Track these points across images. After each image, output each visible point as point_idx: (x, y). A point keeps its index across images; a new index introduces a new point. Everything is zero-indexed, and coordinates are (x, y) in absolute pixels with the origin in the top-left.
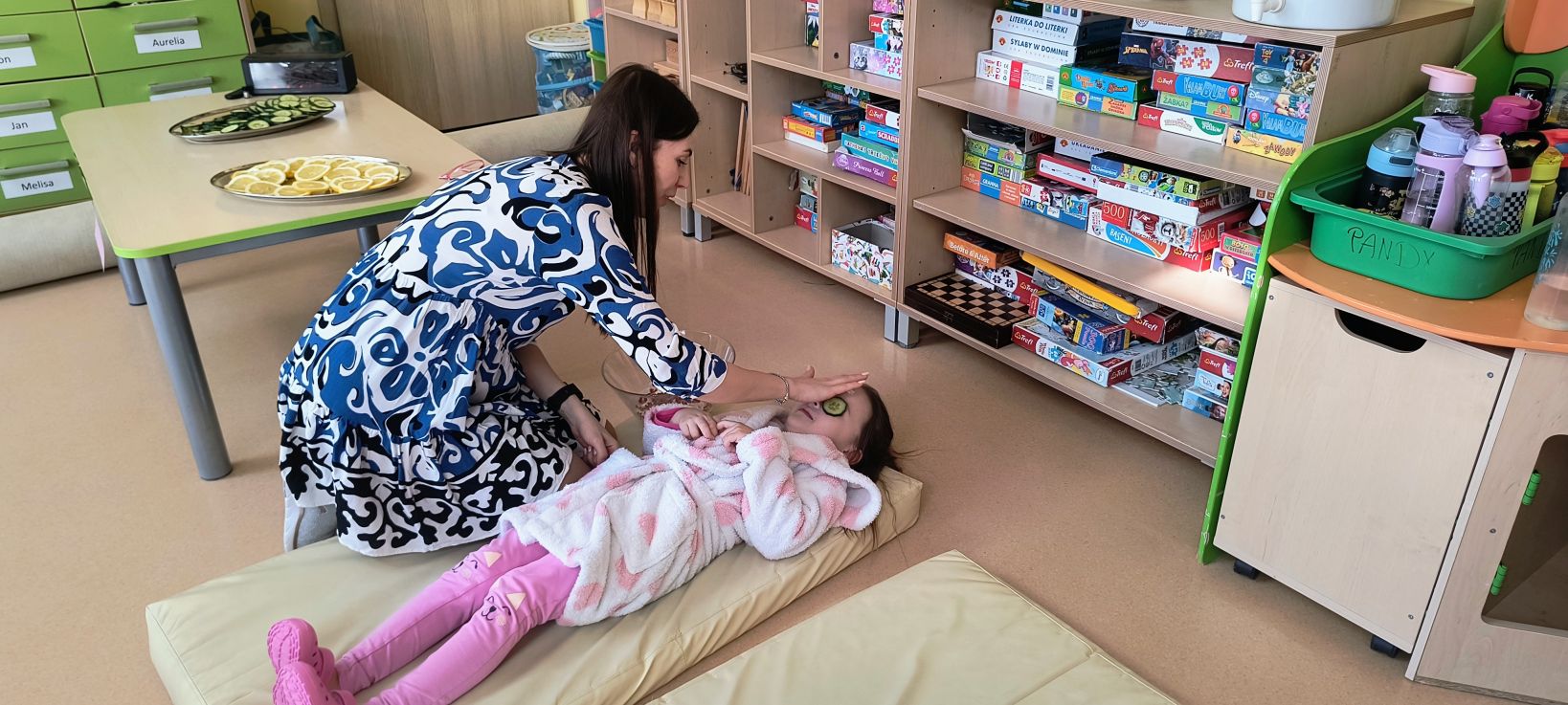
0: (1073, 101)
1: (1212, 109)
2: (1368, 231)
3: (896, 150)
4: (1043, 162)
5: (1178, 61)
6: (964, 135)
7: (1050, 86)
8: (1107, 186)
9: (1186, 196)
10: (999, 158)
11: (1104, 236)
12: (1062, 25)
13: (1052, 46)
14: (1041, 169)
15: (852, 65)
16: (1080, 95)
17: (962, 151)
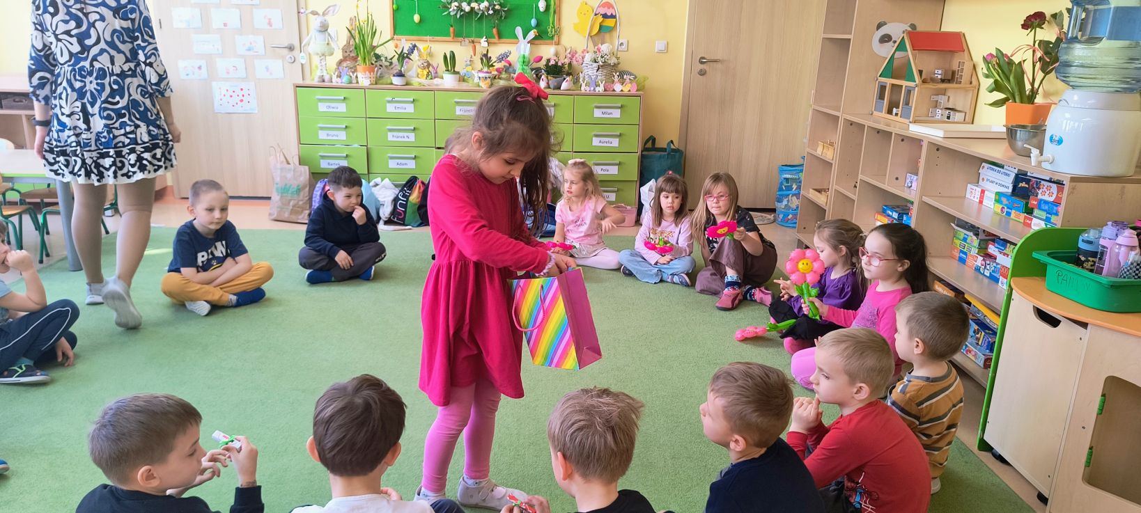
0: (999, 211)
1: (1053, 219)
2: (1065, 273)
4: (990, 246)
5: (1040, 192)
6: (953, 228)
8: (1002, 256)
12: (1008, 172)
13: (1003, 183)
14: (989, 250)
15: (906, 185)
16: (1003, 208)
17: (952, 235)
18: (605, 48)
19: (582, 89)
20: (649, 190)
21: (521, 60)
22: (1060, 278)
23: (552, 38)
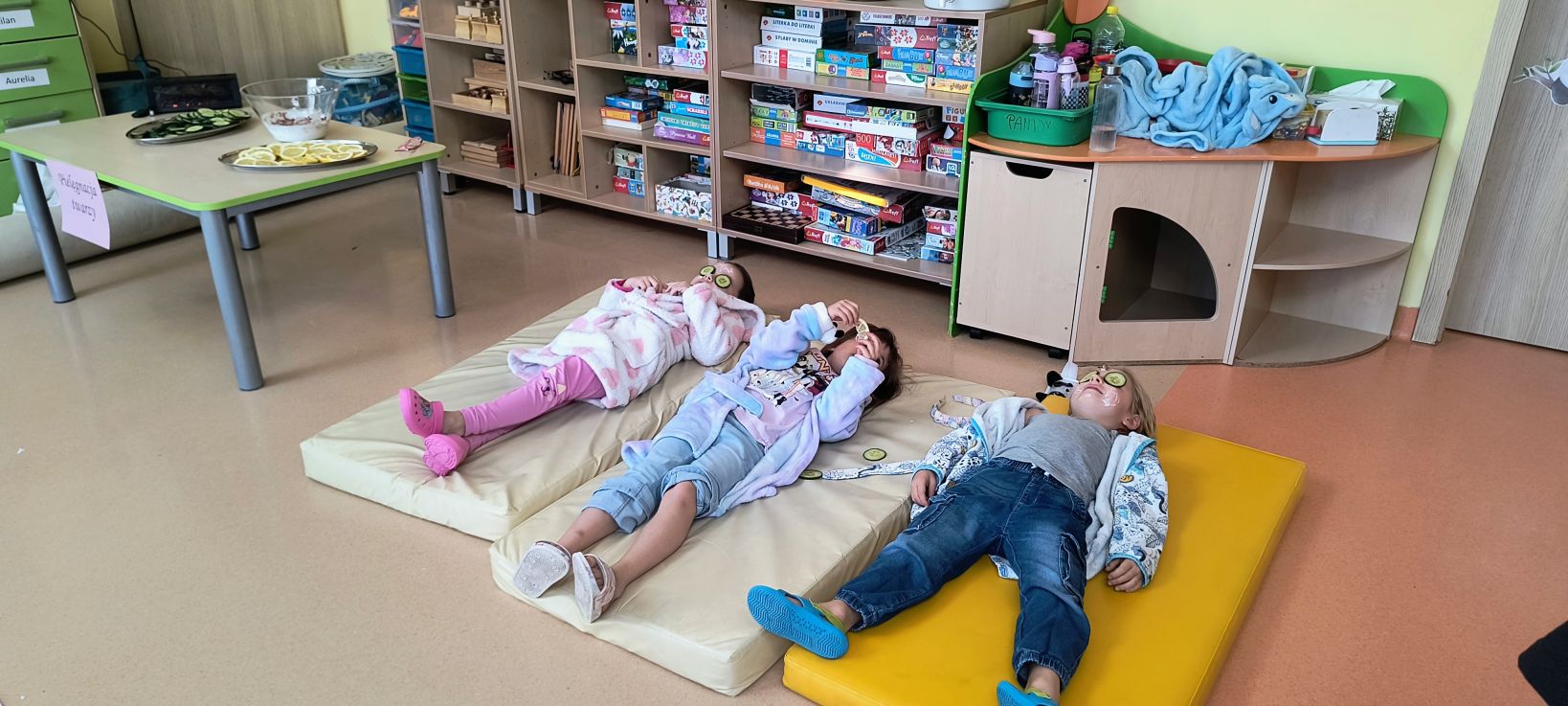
0: (827, 72)
1: (915, 67)
2: (1017, 116)
3: (706, 119)
4: (807, 116)
5: (892, 39)
6: (751, 103)
7: (808, 64)
8: (858, 124)
10: (778, 117)
11: (857, 157)
12: (813, 24)
13: (805, 38)
14: (807, 122)
15: (660, 61)
16: (831, 66)
17: (748, 114)
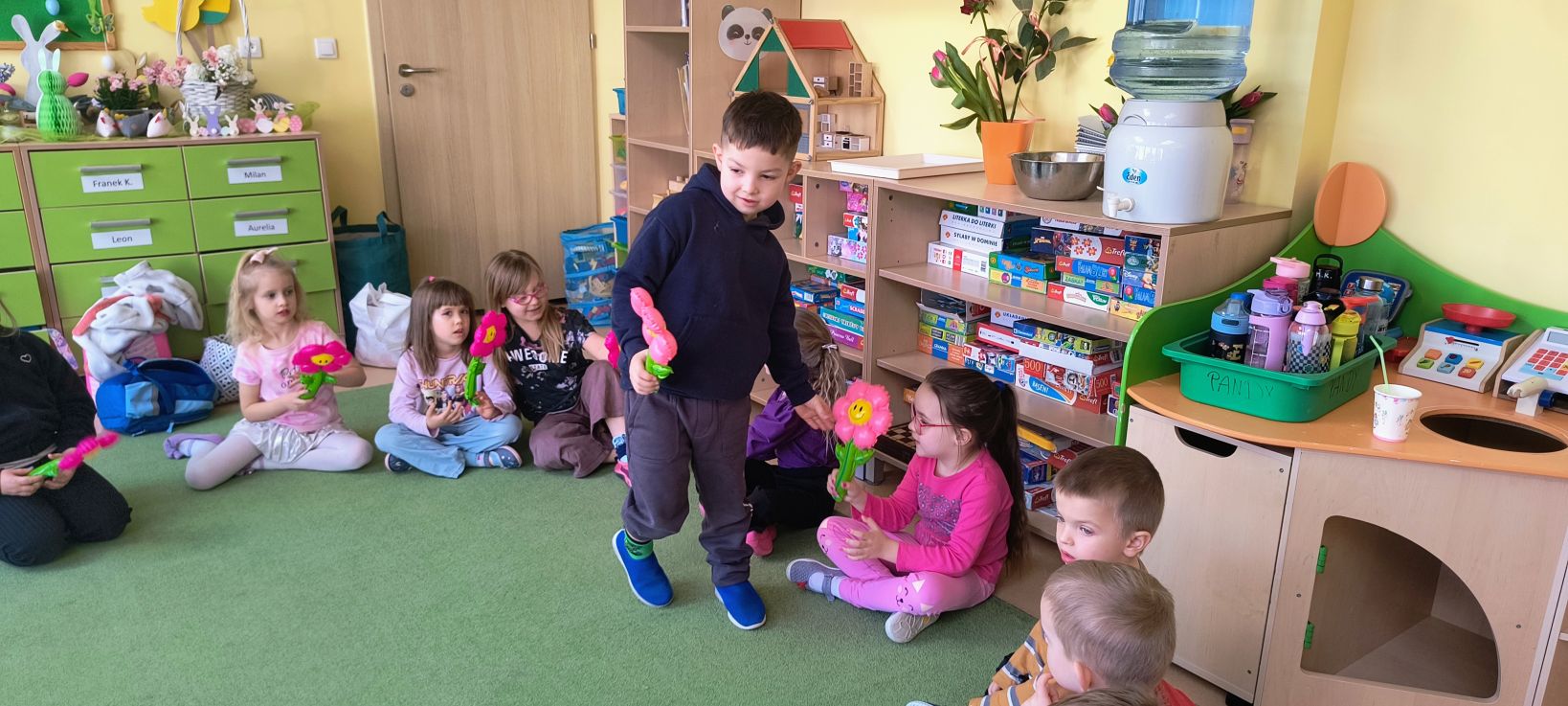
1: (1100, 285)
3: (863, 319)
4: (981, 329)
5: (1072, 249)
6: (919, 308)
8: (1026, 345)
9: (1083, 352)
10: (946, 326)
11: (1028, 387)
12: (992, 222)
13: (985, 238)
14: (980, 335)
15: (829, 252)
16: (1005, 275)
17: (917, 321)
18: (223, 53)
19: (193, 131)
20: (368, 305)
21: (45, 82)
22: (1216, 384)
23: (100, 36)
